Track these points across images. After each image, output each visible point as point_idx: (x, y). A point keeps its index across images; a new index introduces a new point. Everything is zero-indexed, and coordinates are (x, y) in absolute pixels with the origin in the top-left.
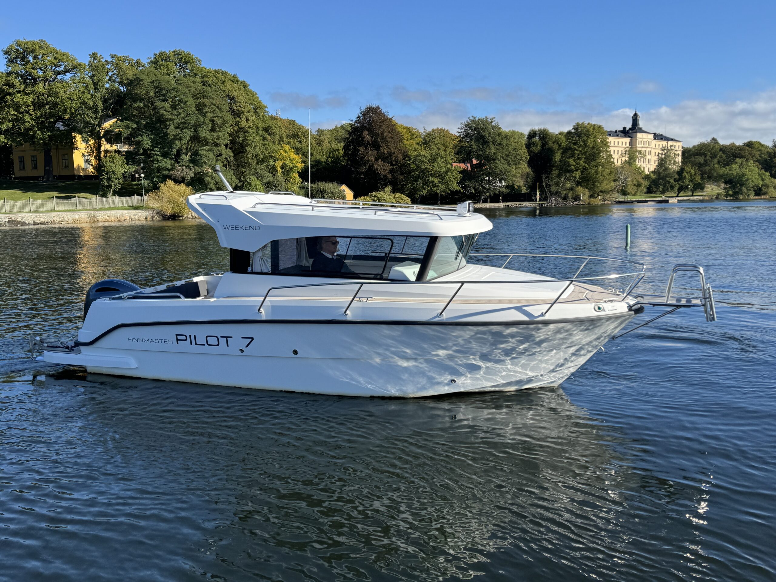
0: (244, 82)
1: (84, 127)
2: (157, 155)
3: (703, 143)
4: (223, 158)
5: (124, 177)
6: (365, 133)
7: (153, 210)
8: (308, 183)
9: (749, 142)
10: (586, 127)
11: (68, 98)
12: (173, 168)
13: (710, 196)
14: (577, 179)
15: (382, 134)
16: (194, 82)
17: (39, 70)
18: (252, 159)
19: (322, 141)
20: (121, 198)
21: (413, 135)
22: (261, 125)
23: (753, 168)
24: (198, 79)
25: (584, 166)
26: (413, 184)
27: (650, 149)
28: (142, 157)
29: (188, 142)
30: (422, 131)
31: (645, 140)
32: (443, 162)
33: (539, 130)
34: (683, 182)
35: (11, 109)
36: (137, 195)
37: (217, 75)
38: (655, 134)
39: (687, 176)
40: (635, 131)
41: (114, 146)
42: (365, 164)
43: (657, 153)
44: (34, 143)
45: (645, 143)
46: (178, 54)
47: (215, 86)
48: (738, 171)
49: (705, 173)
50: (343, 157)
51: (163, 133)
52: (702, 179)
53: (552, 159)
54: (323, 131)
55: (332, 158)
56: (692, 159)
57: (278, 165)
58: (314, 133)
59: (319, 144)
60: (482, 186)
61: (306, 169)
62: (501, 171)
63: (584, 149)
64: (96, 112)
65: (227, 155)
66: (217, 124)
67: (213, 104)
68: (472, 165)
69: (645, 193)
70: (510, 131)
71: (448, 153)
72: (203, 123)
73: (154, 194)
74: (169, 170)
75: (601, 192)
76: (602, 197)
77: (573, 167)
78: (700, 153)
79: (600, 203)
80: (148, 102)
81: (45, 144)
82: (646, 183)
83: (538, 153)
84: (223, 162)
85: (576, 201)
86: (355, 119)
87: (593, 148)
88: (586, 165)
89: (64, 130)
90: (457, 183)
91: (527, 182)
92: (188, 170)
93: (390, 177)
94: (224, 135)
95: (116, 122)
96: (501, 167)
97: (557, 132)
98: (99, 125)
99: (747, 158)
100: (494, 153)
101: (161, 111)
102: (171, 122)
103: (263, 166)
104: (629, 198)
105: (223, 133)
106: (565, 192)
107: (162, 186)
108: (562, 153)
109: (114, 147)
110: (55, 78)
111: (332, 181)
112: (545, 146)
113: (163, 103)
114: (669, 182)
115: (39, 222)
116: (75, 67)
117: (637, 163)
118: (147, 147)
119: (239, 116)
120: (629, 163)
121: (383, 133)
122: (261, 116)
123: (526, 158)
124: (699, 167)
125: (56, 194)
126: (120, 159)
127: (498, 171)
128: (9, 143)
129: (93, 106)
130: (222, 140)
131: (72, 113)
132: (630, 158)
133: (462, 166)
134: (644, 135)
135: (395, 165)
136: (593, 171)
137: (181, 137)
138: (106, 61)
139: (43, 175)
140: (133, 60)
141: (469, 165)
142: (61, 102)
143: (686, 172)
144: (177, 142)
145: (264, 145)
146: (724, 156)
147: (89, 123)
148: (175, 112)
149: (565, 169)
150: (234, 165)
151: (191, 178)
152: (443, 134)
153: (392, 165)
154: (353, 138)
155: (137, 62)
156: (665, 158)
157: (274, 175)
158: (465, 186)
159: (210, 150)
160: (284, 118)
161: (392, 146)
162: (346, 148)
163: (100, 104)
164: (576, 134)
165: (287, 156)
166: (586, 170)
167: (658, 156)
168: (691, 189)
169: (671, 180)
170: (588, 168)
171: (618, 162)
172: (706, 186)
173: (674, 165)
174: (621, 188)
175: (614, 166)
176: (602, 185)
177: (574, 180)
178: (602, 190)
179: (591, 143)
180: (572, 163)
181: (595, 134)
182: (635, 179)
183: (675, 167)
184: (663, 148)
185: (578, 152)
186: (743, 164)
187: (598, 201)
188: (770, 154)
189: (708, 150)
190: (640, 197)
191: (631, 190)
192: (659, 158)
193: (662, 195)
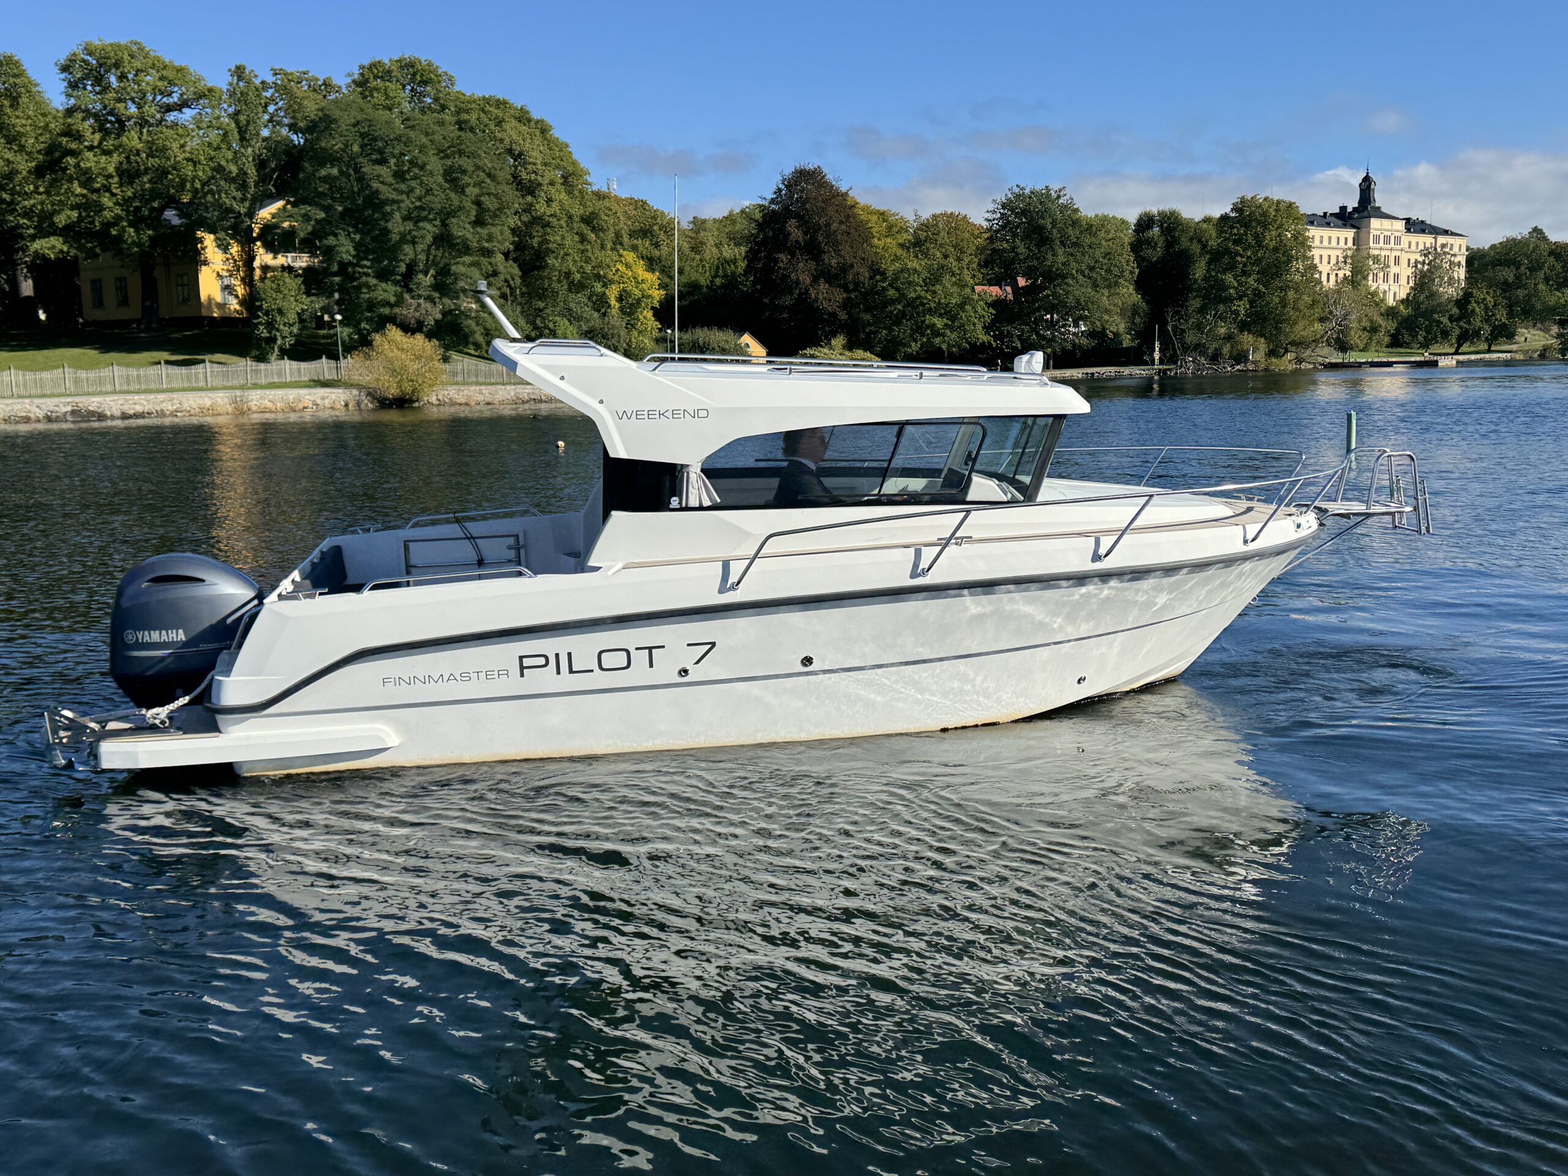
0: (542, 121)
1: (221, 219)
2: (367, 275)
3: (1514, 240)
4: (499, 281)
5: (301, 320)
6: (792, 225)
7: (359, 387)
8: (673, 330)
10: (1260, 206)
11: (188, 160)
12: (400, 302)
13: (1527, 351)
14: (1242, 317)
15: (826, 226)
16: (441, 123)
17: (130, 103)
18: (559, 281)
19: (702, 243)
20: (295, 364)
21: (893, 227)
22: (577, 211)
24: (447, 117)
25: (1256, 289)
26: (891, 330)
27: (1398, 253)
28: (337, 279)
29: (429, 247)
30: (910, 217)
31: (1389, 233)
32: (955, 283)
33: (1159, 214)
34: (1469, 323)
35: (76, 184)
36: (328, 357)
37: (488, 108)
38: (1408, 220)
39: (1478, 310)
40: (1365, 213)
41: (279, 256)
42: (790, 290)
43: (1412, 261)
44: (120, 252)
45: (1387, 240)
46: (408, 66)
47: (484, 131)
49: (1517, 303)
50: (744, 275)
51: (380, 230)
52: (1511, 315)
53: (1189, 274)
54: (704, 221)
55: (723, 277)
56: (1489, 273)
57: (612, 293)
58: (685, 225)
59: (697, 247)
60: (1037, 334)
61: (667, 302)
62: (1078, 302)
63: (1255, 253)
64: (243, 187)
65: (508, 273)
66: (488, 210)
67: (478, 168)
68: (1016, 289)
69: (1387, 347)
70: (1096, 216)
71: (964, 264)
72: (460, 208)
73: (361, 355)
74: (392, 306)
75: (1293, 343)
76: (1294, 355)
77: (1232, 291)
78: (1506, 260)
79: (1291, 367)
80: (348, 166)
81: (143, 254)
82: (1388, 325)
83: (1157, 262)
84: (499, 289)
85: (1238, 364)
86: (770, 196)
87: (1276, 249)
88: (1261, 287)
89: (181, 225)
90: (984, 327)
91: (1133, 323)
92: (429, 305)
93: (843, 316)
94: (502, 233)
95: (284, 207)
96: (1077, 293)
97: (1198, 218)
98: (251, 214)
100: (1064, 264)
101: (375, 185)
102: (395, 207)
103: (582, 297)
104: (1353, 357)
105: (499, 228)
106: (1215, 345)
107: (377, 338)
108: (1209, 263)
109: (281, 260)
110: (162, 120)
111: (721, 326)
112: (1173, 246)
113: (377, 167)
114: (1439, 322)
115: (131, 412)
116: (200, 96)
117: (1370, 282)
118: (346, 257)
119: (531, 192)
120: (1353, 281)
121: (828, 225)
122: (576, 192)
123: (1132, 273)
124: (1504, 291)
125: (165, 355)
126: (292, 284)
127: (1070, 300)
128: (73, 252)
129: (238, 175)
130: (498, 242)
131: (197, 189)
132: (1356, 271)
133: (995, 291)
134: (1386, 223)
135: (853, 291)
136: (1277, 300)
137: (415, 237)
138: (263, 82)
139: (139, 316)
140: (317, 80)
141: (1009, 289)
142: (175, 169)
143: (1476, 302)
144: (408, 249)
145: (583, 252)
146: (1559, 266)
147: (230, 210)
148: (403, 187)
149: (1215, 295)
150: (522, 294)
151: (436, 321)
152: (955, 223)
153: (847, 290)
154: (765, 237)
155: (325, 84)
156: (1429, 271)
157: (604, 314)
158: (1001, 333)
159: (474, 264)
160: (624, 195)
161: (846, 250)
162: (752, 257)
163: (252, 171)
164: (1238, 222)
165: (630, 274)
166: (1260, 297)
167: (1416, 266)
168: (1487, 339)
169: (1442, 319)
170: (1264, 293)
171: (1328, 281)
172: (1519, 330)
173: (1449, 285)
174: (1335, 336)
175: (1321, 288)
176: (1294, 330)
177: (1234, 319)
178: (1294, 339)
179: (1272, 240)
180: (1230, 282)
181: (1280, 220)
182: (1366, 316)
183: (1451, 291)
184: (1427, 249)
185: (1244, 260)
187: (1286, 363)
189: (1525, 254)
190: (1376, 354)
191: (1358, 341)
192: (1418, 272)
193: (1423, 351)
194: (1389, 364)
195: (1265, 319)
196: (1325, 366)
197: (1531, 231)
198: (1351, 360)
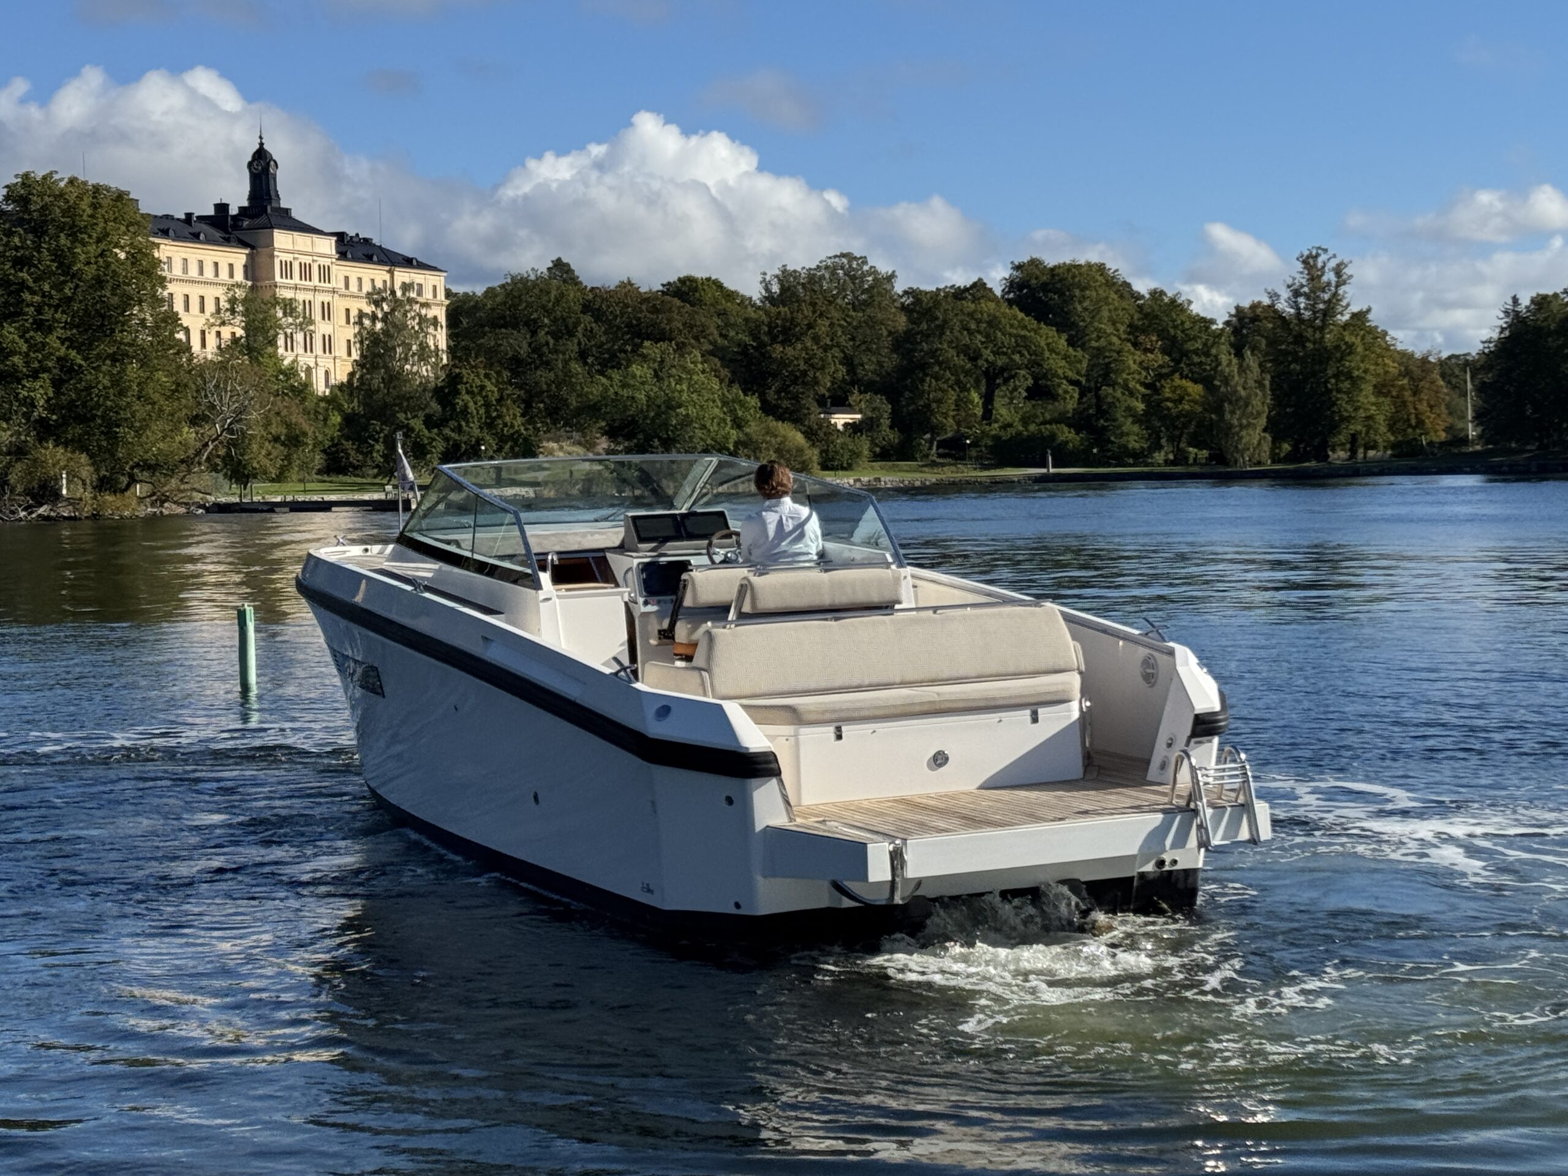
3: (524, 280)
9: (683, 281)
10: (61, 195)
14: (40, 412)
23: (703, 378)
25: (65, 358)
27: (327, 298)
31: (307, 260)
34: (459, 430)
38: (341, 237)
39: (471, 404)
40: (262, 220)
43: (354, 313)
45: (306, 271)
48: (652, 388)
49: (538, 396)
52: (529, 417)
56: (489, 341)
63: (59, 287)
69: (319, 472)
75: (143, 465)
76: (147, 488)
77: (16, 360)
78: (513, 317)
79: (144, 511)
85: (41, 504)
87: (99, 283)
88: (73, 353)
99: (681, 339)
104: (260, 492)
117: (281, 351)
120: (249, 348)
124: (515, 373)
132: (252, 330)
134: (302, 241)
136: (107, 381)
143: (468, 392)
146: (599, 329)
156: (385, 332)
164: (21, 222)
166: (74, 374)
167: (361, 324)
169: (412, 422)
170: (80, 366)
171: (204, 345)
172: (545, 444)
173: (420, 360)
174: (222, 452)
175: (190, 360)
176: (144, 438)
177: (24, 414)
178: (146, 457)
179: (88, 263)
180: (13, 342)
181: (102, 225)
182: (278, 414)
183: (425, 370)
184: (379, 292)
185: (37, 298)
186: (668, 364)
187: (134, 502)
188: (758, 327)
189: (543, 307)
190: (301, 487)
191: (266, 462)
192: (365, 333)
193: (385, 481)
194: (325, 507)
195: (86, 418)
196: (208, 510)
197: (551, 265)
198: (255, 499)
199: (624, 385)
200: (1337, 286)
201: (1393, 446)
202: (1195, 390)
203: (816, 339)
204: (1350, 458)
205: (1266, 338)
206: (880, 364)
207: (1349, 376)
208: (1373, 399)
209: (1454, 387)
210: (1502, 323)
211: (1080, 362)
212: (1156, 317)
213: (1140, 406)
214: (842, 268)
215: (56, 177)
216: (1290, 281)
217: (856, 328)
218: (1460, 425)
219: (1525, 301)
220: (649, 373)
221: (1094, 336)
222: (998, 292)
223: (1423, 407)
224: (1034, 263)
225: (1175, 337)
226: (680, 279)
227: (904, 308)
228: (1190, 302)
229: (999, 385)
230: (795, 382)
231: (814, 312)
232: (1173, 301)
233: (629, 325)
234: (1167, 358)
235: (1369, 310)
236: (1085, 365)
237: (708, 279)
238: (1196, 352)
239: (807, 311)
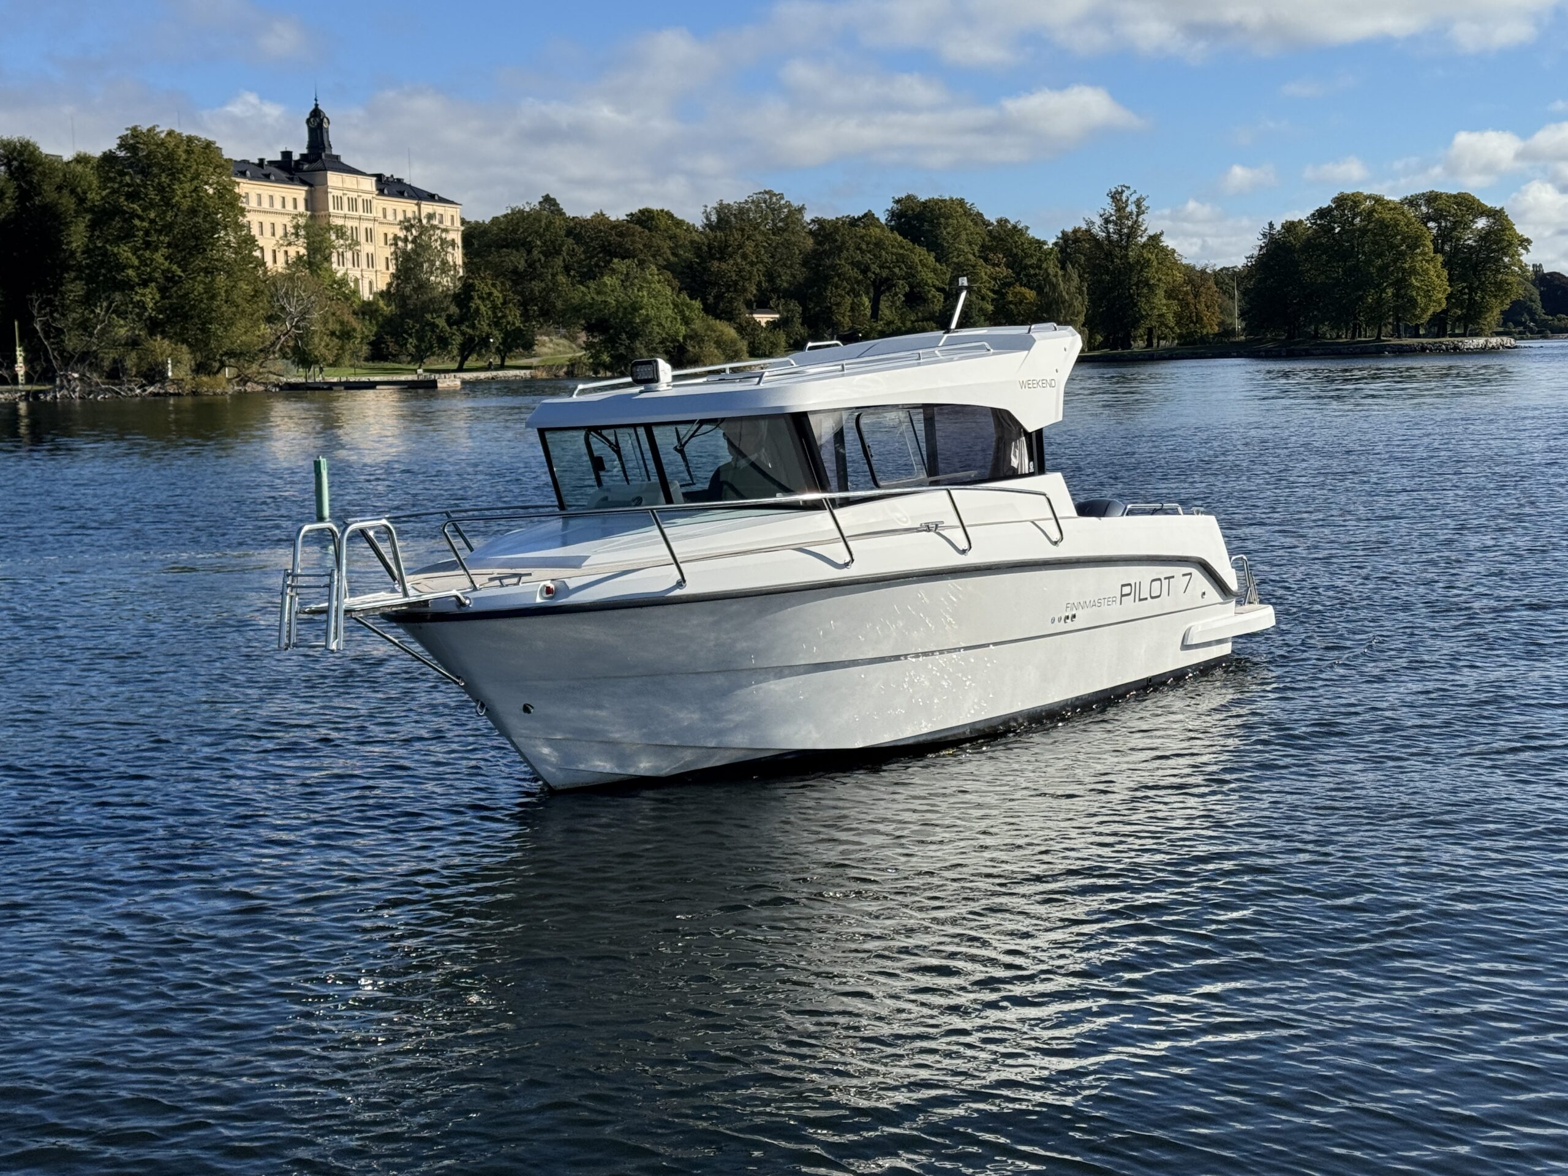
3: (521, 212)
9: (642, 212)
10: (163, 144)
13: (551, 367)
14: (150, 312)
23: (658, 286)
25: (168, 270)
27: (369, 225)
31: (354, 195)
34: (473, 327)
38: (379, 177)
39: (482, 307)
40: (318, 164)
43: (390, 236)
45: (353, 204)
48: (620, 293)
49: (533, 300)
52: (526, 316)
53: (61, 243)
56: (494, 258)
63: (162, 215)
69: (367, 359)
75: (231, 354)
76: (234, 371)
77: (130, 272)
78: (514, 240)
79: (233, 389)
82: (364, 329)
85: (152, 384)
87: (193, 212)
88: (175, 267)
97: (68, 156)
99: (641, 256)
104: (321, 375)
106: (113, 354)
108: (93, 226)
112: (32, 198)
114: (434, 326)
117: (335, 266)
120: (310, 264)
124: (515, 283)
132: (312, 248)
134: (349, 180)
136: (201, 288)
143: (479, 298)
146: (579, 250)
149: (105, 278)
156: (415, 251)
164: (131, 166)
166: (176, 283)
167: (396, 244)
168: (498, 348)
169: (437, 321)
170: (180, 277)
171: (275, 261)
172: (538, 337)
173: (442, 273)
174: (291, 344)
175: (265, 272)
176: (230, 333)
177: (138, 315)
178: (233, 347)
179: (185, 197)
180: (127, 258)
181: (195, 167)
182: (334, 314)
183: (446, 281)
184: (409, 220)
185: (145, 224)
186: (632, 275)
187: (224, 383)
188: (699, 249)
189: (536, 232)
190: (352, 370)
191: (324, 351)
192: (399, 252)
193: (416, 367)
194: (371, 385)
195: (186, 317)
196: (281, 388)
197: (541, 199)
198: (319, 379)
199: (599, 293)
200: (1138, 216)
201: (1180, 336)
202: (1030, 295)
203: (744, 256)
204: (1147, 347)
205: (1085, 255)
206: (794, 276)
207: (1147, 284)
208: (1164, 301)
209: (1225, 293)
210: (1261, 243)
211: (945, 273)
212: (1002, 240)
213: (990, 308)
214: (765, 202)
215: (158, 130)
216: (1102, 212)
217: (775, 248)
218: (1229, 321)
219: (1278, 227)
220: (619, 281)
221: (955, 253)
222: (883, 221)
223: (1202, 307)
224: (909, 197)
225: (1016, 254)
226: (640, 211)
227: (811, 232)
228: (1027, 228)
229: (883, 292)
230: (728, 291)
231: (743, 236)
232: (1015, 227)
233: (603, 247)
234: (1010, 271)
235: (1162, 234)
236: (948, 276)
237: (662, 211)
238: (1031, 266)
239: (737, 235)
